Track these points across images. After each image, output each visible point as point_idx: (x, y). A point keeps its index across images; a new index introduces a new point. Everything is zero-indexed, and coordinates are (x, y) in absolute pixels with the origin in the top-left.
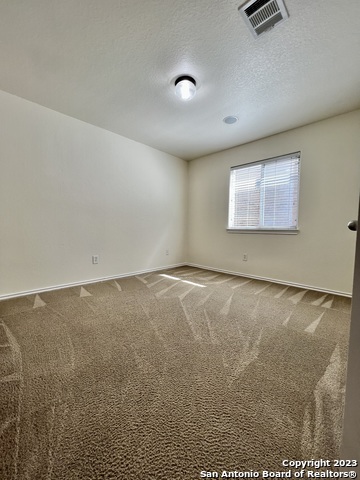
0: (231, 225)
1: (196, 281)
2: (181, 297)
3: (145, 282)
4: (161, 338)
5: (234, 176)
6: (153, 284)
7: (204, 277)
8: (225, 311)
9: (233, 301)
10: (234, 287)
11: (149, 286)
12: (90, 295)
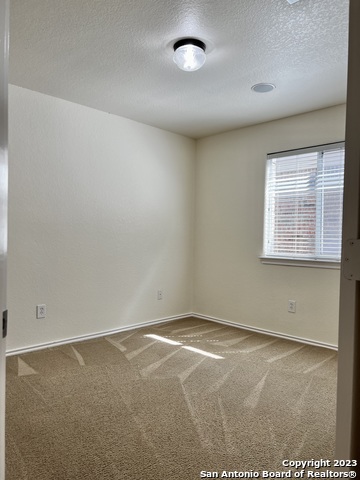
0: (269, 249)
1: (208, 348)
2: (183, 376)
3: (123, 349)
4: (152, 445)
5: (273, 167)
6: (135, 353)
7: (221, 339)
8: (252, 402)
9: (267, 385)
10: (270, 360)
11: (129, 357)
12: (33, 372)
